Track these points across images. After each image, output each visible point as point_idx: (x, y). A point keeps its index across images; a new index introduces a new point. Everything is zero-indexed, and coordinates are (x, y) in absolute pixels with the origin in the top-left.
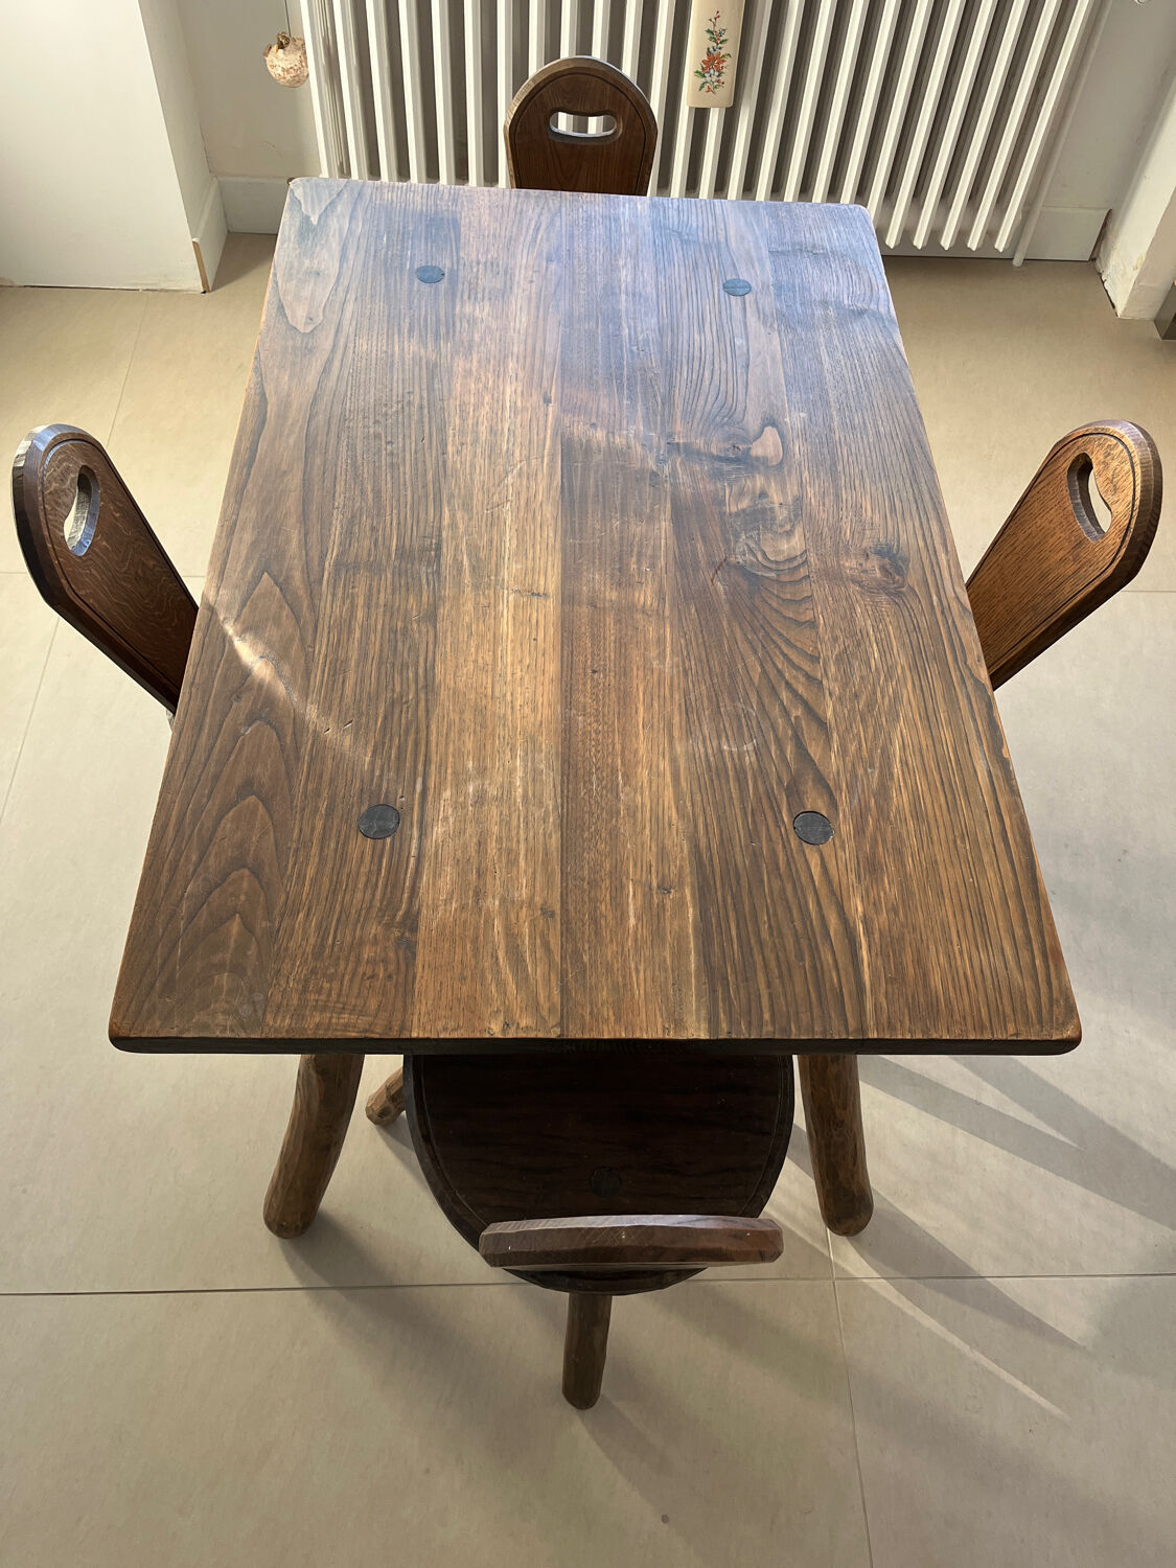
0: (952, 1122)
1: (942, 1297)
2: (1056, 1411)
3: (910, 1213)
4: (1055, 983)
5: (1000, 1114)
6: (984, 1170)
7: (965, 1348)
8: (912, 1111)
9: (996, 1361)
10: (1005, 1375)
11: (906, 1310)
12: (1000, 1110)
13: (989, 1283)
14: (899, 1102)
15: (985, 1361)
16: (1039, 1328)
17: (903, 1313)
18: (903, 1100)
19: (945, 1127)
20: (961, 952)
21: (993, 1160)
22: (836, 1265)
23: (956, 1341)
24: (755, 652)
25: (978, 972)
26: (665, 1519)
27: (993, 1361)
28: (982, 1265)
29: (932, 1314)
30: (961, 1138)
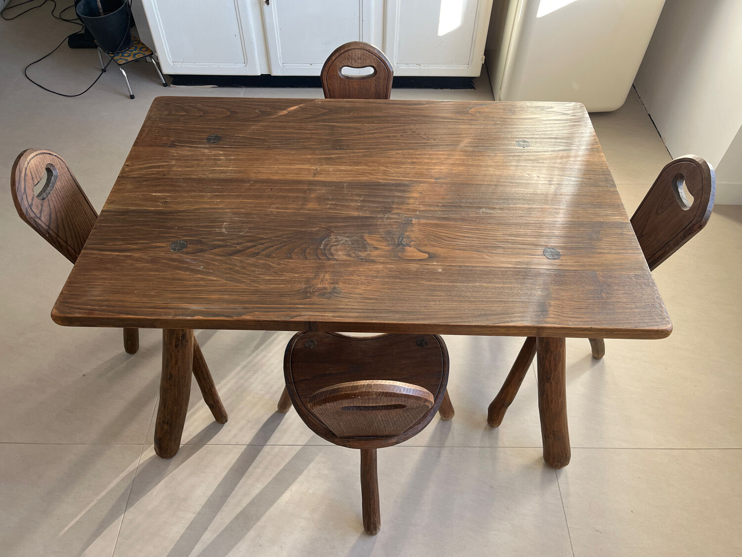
0: (199, 513)
1: (123, 491)
2: (61, 533)
3: (162, 483)
4: (78, 311)
5: (198, 541)
6: (172, 525)
7: (99, 497)
8: (209, 493)
9: (89, 510)
10: (83, 513)
11: (123, 473)
12: (200, 541)
13: (121, 515)
14: (215, 488)
15: (92, 504)
16: (96, 534)
17: (122, 472)
18: (215, 490)
19: (198, 508)
20: (104, 283)
21: (176, 530)
22: (149, 447)
23: (103, 494)
24: (275, 237)
25: (94, 286)
26: (84, 375)
27: (89, 509)
28: (131, 514)
29: (117, 485)
30: (190, 516)
